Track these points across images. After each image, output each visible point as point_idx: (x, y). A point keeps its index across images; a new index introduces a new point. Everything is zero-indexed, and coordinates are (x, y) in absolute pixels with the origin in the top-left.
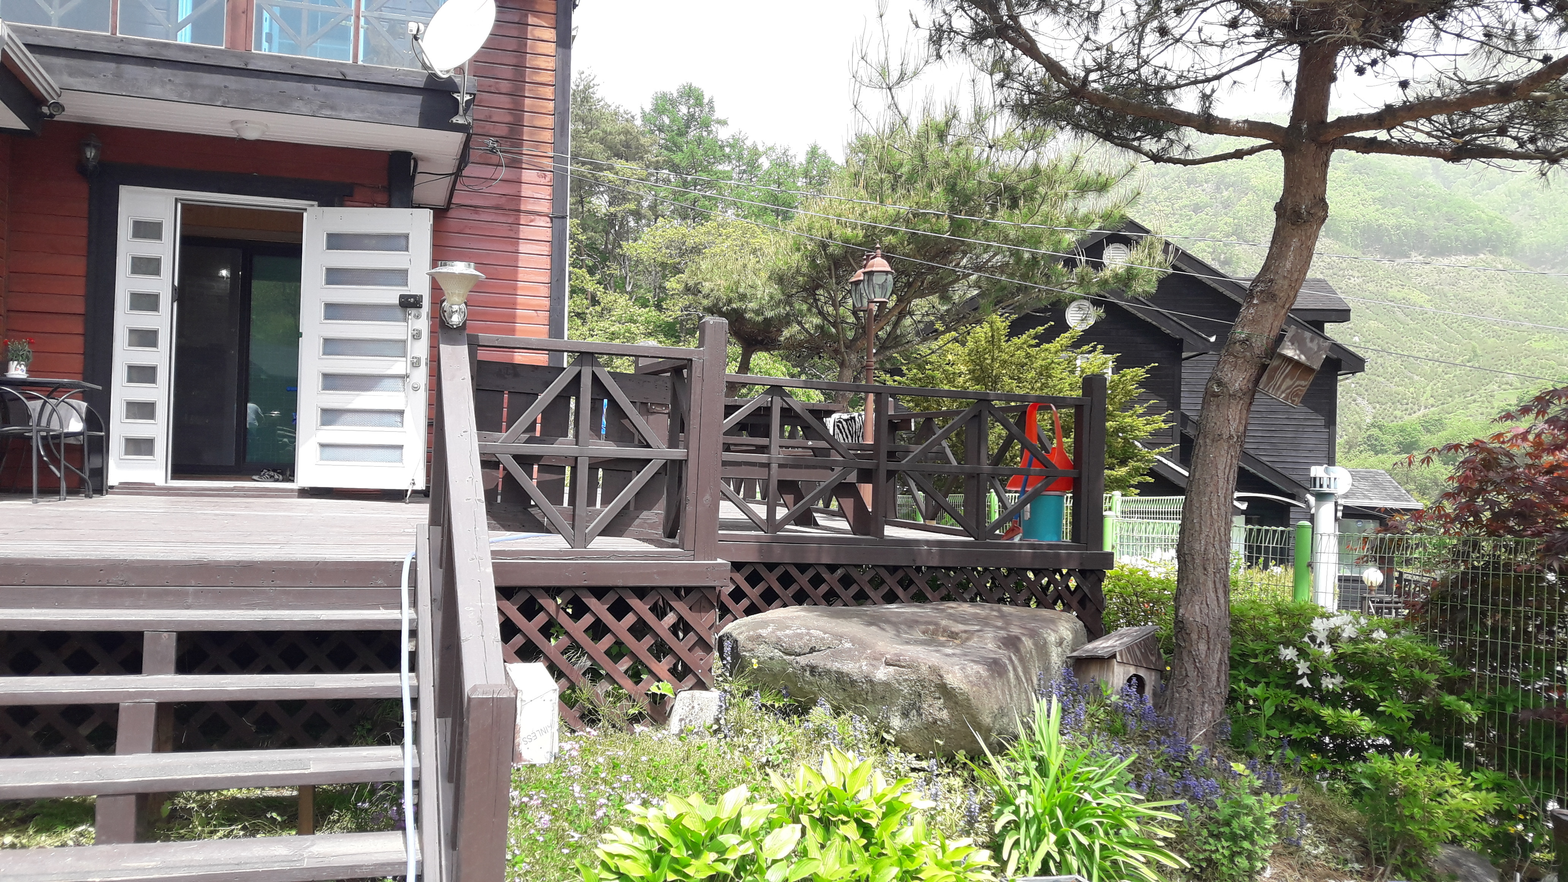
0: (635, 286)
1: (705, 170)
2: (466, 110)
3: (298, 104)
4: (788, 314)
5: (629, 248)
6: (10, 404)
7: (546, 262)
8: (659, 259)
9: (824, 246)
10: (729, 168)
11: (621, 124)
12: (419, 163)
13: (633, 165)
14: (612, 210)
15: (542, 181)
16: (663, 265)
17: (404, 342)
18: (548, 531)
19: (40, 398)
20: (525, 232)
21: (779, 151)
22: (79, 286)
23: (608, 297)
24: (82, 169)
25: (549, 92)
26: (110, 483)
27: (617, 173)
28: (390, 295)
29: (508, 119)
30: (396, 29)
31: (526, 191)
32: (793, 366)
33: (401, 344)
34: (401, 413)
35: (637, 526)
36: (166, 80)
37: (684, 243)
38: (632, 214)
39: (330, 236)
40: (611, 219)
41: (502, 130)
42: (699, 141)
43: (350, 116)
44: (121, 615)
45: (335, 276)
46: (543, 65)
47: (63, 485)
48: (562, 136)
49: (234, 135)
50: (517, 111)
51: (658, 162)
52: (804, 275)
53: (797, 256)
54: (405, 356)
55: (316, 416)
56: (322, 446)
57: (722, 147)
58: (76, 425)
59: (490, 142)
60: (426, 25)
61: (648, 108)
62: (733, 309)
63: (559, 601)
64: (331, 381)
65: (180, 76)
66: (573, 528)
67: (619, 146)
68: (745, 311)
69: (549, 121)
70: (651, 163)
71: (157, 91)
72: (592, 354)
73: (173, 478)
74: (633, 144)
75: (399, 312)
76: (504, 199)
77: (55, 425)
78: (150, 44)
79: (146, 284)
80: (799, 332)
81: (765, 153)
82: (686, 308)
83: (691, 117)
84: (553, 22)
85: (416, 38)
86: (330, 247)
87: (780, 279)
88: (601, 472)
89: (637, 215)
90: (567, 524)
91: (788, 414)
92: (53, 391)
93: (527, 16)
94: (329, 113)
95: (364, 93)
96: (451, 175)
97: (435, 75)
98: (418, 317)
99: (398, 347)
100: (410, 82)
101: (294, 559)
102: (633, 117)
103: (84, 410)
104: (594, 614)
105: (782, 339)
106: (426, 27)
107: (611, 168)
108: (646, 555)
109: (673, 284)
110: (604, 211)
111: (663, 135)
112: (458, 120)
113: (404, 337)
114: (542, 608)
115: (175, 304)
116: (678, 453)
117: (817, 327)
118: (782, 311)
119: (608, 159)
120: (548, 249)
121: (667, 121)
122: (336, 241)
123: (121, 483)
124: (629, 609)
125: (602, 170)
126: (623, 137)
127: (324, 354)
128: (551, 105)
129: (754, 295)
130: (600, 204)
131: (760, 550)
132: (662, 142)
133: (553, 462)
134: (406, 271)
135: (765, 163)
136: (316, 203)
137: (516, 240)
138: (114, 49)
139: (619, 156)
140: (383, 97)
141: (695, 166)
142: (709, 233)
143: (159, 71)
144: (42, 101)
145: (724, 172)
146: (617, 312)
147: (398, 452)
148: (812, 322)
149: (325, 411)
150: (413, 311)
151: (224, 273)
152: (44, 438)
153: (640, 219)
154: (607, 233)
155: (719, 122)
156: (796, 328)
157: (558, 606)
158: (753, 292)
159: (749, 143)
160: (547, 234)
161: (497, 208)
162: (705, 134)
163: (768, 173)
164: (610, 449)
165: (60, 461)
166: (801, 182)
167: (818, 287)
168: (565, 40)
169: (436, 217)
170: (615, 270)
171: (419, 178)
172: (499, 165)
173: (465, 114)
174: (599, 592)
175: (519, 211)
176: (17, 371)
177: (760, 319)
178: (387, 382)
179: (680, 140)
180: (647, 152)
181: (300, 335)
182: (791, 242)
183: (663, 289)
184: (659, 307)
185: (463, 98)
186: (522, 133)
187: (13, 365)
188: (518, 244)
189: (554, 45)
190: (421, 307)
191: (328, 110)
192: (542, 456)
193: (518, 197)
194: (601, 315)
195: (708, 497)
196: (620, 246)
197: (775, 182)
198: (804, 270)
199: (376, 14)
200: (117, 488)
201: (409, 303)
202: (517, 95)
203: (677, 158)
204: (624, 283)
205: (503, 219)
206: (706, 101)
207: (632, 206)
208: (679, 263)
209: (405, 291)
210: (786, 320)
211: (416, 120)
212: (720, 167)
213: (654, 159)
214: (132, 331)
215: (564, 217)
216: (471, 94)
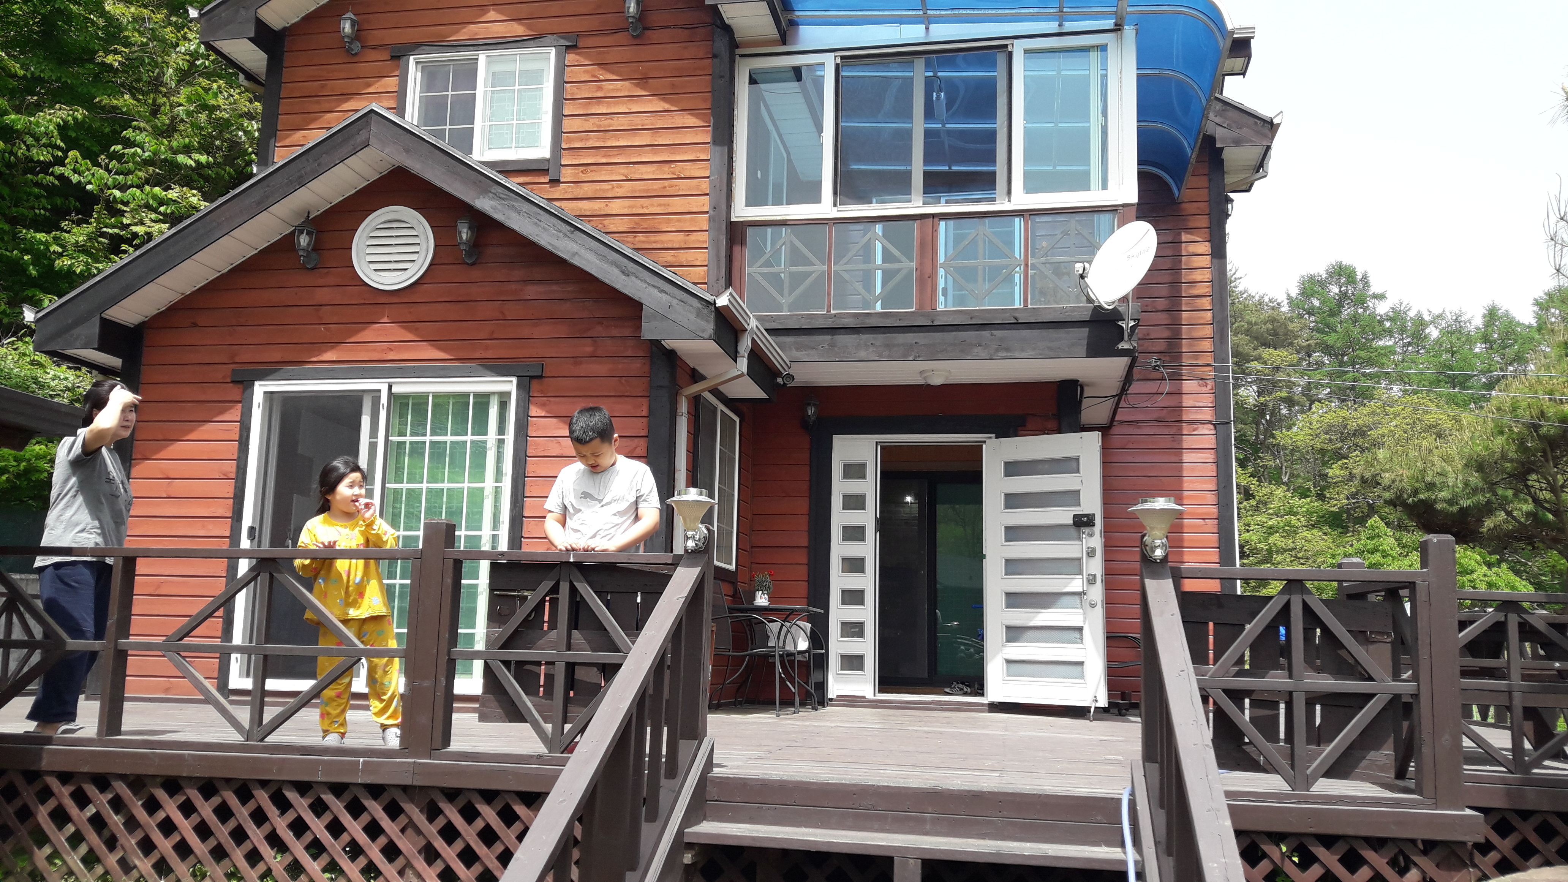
0: (1292, 476)
1: (1363, 347)
2: (1131, 336)
3: (977, 350)
4: (1489, 502)
5: (1282, 437)
6: (756, 627)
7: (1211, 470)
8: (1318, 446)
9: (1536, 427)
10: (1391, 343)
11: (1266, 313)
12: (1085, 388)
13: (1283, 352)
14: (1262, 400)
15: (1204, 390)
16: (1322, 452)
17: (1079, 560)
18: (1264, 771)
19: (777, 621)
20: (1188, 441)
21: (1449, 317)
22: (803, 523)
23: (1263, 491)
24: (804, 423)
25: (1206, 303)
26: (830, 696)
27: (1265, 363)
28: (1064, 516)
29: (1166, 334)
30: (1061, 270)
31: (1187, 401)
32: (1490, 553)
33: (1077, 562)
34: (1080, 629)
35: (1366, 768)
36: (869, 344)
37: (1345, 427)
38: (1283, 402)
39: (1007, 464)
40: (1261, 409)
41: (1161, 346)
42: (1355, 319)
43: (1023, 355)
44: (873, 839)
45: (1013, 501)
46: (1199, 278)
47: (797, 699)
48: (1221, 343)
49: (920, 381)
50: (1175, 326)
51: (1309, 345)
52: (1511, 461)
53: (1500, 440)
54: (1081, 573)
55: (1002, 634)
56: (1009, 662)
57: (1381, 322)
58: (803, 645)
59: (1153, 360)
60: (1090, 262)
61: (1295, 292)
62: (1420, 501)
63: (1284, 849)
64: (1014, 599)
65: (879, 339)
66: (1293, 767)
67: (1266, 335)
68: (1435, 501)
69: (1208, 331)
70: (1301, 347)
71: (863, 354)
72: (1301, 581)
73: (880, 692)
74: (1281, 331)
75: (1073, 531)
76: (1165, 410)
77: (789, 647)
78: (856, 315)
79: (855, 518)
80: (1506, 522)
81: (1432, 322)
82: (1353, 496)
83: (1343, 296)
84: (1207, 236)
85: (1082, 277)
86: (1007, 474)
87: (1480, 465)
88: (1318, 708)
89: (1290, 402)
90: (1285, 763)
91: (1527, 632)
92: (788, 615)
93: (1180, 234)
94: (1004, 354)
95: (1035, 333)
96: (1114, 396)
97: (1100, 307)
98: (1091, 535)
99: (1072, 566)
100: (1076, 316)
101: (1018, 791)
102: (1279, 304)
103: (808, 631)
104: (1323, 865)
105: (1484, 530)
106: (1090, 265)
107: (1258, 359)
108: (1377, 802)
109: (1335, 471)
110: (1252, 401)
111: (1312, 318)
112: (1124, 345)
113: (1079, 555)
114: (1265, 855)
115: (878, 534)
116: (1405, 686)
117: (1528, 514)
118: (1481, 498)
119: (1255, 349)
120: (1212, 456)
121: (1316, 303)
122: (1013, 469)
123: (838, 696)
124: (1362, 861)
125: (1248, 361)
126: (1269, 326)
127: (1006, 574)
128: (1210, 314)
129: (1445, 485)
130: (1249, 394)
131: (1509, 794)
132: (1312, 325)
133: (1266, 696)
134: (1079, 491)
135: (1433, 333)
136: (993, 435)
137: (1179, 450)
138: (829, 324)
139: (1266, 345)
140: (1052, 333)
141: (1351, 344)
142: (1373, 413)
143: (864, 337)
144: (778, 374)
145: (1386, 347)
146: (1275, 504)
147: (1079, 668)
148: (1520, 509)
149: (1009, 628)
150: (1087, 530)
151: (909, 499)
152: (781, 656)
153: (1293, 406)
154: (1258, 424)
155: (1375, 296)
156: (1502, 515)
157: (1282, 853)
158: (1443, 479)
159: (1412, 314)
160: (1210, 441)
161: (1156, 421)
162: (1360, 311)
163: (1438, 342)
164: (1327, 683)
165: (794, 678)
166: (1479, 348)
167: (1530, 471)
168: (1219, 252)
169: (1104, 436)
170: (1269, 461)
171: (1085, 403)
172: (1163, 379)
173: (1130, 339)
174: (1328, 841)
175: (1181, 421)
176: (762, 600)
177: (1455, 509)
178: (1065, 600)
179: (1332, 320)
180: (1296, 337)
181: (984, 557)
182: (1491, 424)
183: (1324, 476)
184: (1321, 497)
185: (1127, 324)
186: (1180, 346)
187: (759, 594)
188: (1181, 453)
189: (1209, 257)
190: (1094, 525)
191: (1004, 351)
192: (1253, 691)
193: (1180, 408)
194: (1256, 509)
195: (1447, 737)
196: (1273, 436)
197: (1447, 351)
198: (1512, 455)
199: (1043, 260)
200: (836, 700)
201: (1083, 522)
202: (1174, 310)
203: (1331, 339)
204: (1280, 474)
205: (1166, 431)
206: (1359, 277)
207: (1284, 394)
208: (1341, 448)
209: (1078, 511)
210: (1488, 509)
211: (1083, 351)
212: (1381, 343)
213: (1305, 344)
214: (844, 559)
215: (1228, 423)
216: (1134, 320)
